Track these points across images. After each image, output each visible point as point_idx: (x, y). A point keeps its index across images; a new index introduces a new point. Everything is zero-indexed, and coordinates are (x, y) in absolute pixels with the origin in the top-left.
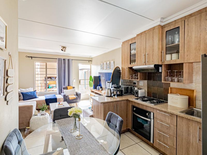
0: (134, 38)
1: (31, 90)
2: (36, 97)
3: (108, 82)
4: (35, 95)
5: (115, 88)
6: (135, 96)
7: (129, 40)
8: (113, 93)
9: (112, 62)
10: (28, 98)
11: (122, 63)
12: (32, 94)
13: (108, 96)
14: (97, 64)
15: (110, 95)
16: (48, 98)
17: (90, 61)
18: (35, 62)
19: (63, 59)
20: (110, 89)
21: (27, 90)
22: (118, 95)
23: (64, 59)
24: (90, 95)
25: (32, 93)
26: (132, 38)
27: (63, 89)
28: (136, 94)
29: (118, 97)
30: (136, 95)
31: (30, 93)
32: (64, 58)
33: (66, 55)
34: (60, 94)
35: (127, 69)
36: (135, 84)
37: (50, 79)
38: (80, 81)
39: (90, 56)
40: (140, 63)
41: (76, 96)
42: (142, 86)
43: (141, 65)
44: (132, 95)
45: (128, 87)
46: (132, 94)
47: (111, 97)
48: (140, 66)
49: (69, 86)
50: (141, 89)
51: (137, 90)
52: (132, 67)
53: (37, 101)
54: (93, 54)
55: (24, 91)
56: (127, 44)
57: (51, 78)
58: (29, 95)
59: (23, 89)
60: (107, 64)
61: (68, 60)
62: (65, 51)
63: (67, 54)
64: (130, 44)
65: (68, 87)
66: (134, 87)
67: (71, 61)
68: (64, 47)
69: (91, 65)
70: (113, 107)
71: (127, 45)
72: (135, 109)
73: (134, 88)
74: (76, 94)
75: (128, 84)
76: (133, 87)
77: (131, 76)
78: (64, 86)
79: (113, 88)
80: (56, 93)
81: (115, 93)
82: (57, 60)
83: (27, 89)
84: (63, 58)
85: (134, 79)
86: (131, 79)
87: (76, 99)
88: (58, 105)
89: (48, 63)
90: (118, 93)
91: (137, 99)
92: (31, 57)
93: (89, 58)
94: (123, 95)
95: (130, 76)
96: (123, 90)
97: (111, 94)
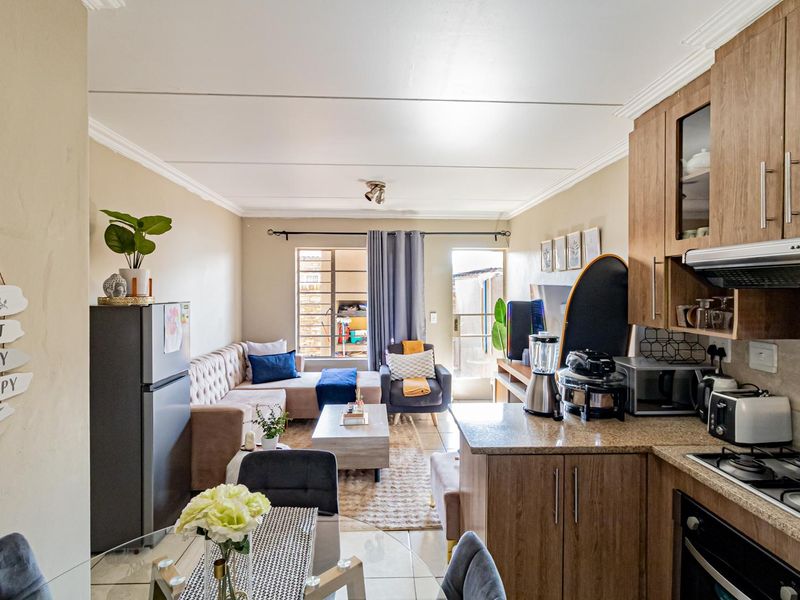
0: (705, 78)
1: (280, 347)
2: (292, 373)
3: (537, 339)
4: (290, 367)
5: (579, 369)
6: (713, 433)
7: (669, 101)
8: (569, 397)
9: (591, 234)
10: (265, 375)
11: (632, 235)
12: (281, 364)
13: (536, 410)
14: (526, 248)
15: (546, 410)
16: (327, 382)
17: (499, 234)
18: (299, 250)
19: (389, 234)
20: (551, 377)
21: (266, 347)
22: (593, 415)
23: (392, 235)
24: (493, 383)
25: (280, 360)
26: (685, 83)
27: (387, 351)
28: (718, 423)
29: (591, 423)
30: (720, 430)
31: (273, 360)
32: (391, 230)
33: (399, 216)
34: (376, 370)
35: (661, 268)
36: (717, 358)
37: (355, 309)
38: (456, 321)
39: (501, 214)
40: (736, 229)
41: (434, 384)
42: (771, 374)
43: (745, 241)
44: (697, 421)
45: (674, 371)
46: (697, 415)
47: (551, 421)
48: (736, 244)
49: (410, 339)
50: (756, 394)
51: (724, 401)
52: (680, 258)
53: (289, 392)
54: (514, 202)
55: (260, 349)
56: (657, 123)
57: (358, 306)
58: (270, 365)
59: (257, 346)
60: (570, 242)
61: (409, 235)
62: (379, 200)
63: (404, 212)
64: (680, 122)
65: (407, 344)
66: (712, 373)
67: (417, 240)
68: (376, 185)
69: (504, 251)
70: (550, 484)
71: (657, 130)
72: (693, 521)
73: (710, 384)
74: (432, 375)
75: (671, 350)
76: (704, 373)
77: (686, 311)
78: (392, 340)
79: (568, 372)
80: (361, 366)
81: (579, 398)
82: (367, 236)
83: (269, 345)
84: (387, 229)
85: (709, 327)
86: (689, 326)
87: (432, 396)
88: (345, 416)
89: (338, 253)
90: (598, 401)
91: (717, 459)
92: (284, 232)
93: (498, 221)
94: (632, 414)
95: (681, 308)
96: (634, 385)
97: (555, 402)
